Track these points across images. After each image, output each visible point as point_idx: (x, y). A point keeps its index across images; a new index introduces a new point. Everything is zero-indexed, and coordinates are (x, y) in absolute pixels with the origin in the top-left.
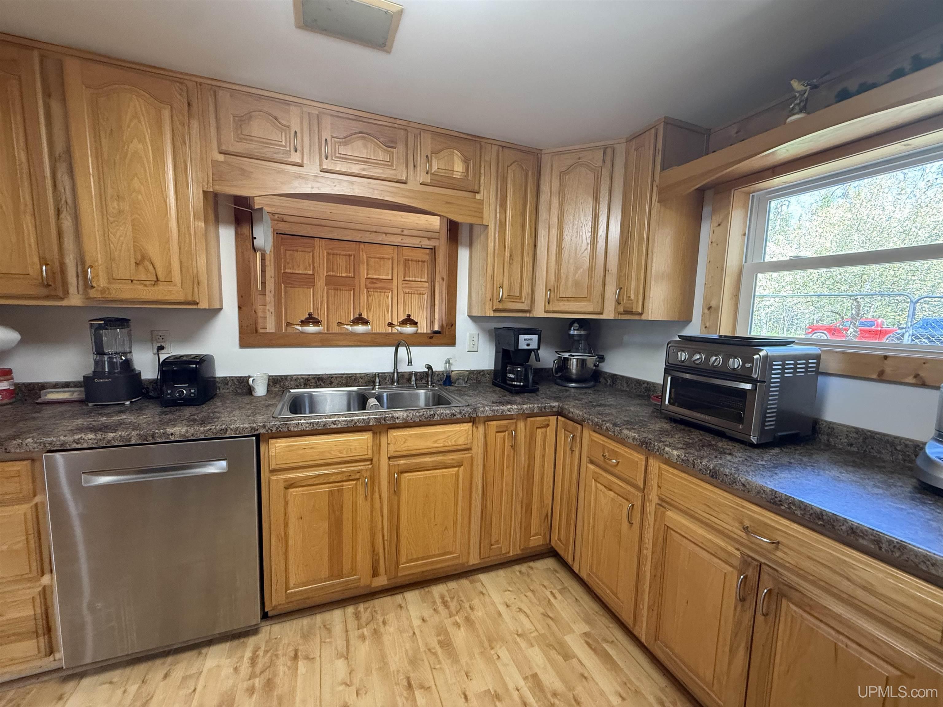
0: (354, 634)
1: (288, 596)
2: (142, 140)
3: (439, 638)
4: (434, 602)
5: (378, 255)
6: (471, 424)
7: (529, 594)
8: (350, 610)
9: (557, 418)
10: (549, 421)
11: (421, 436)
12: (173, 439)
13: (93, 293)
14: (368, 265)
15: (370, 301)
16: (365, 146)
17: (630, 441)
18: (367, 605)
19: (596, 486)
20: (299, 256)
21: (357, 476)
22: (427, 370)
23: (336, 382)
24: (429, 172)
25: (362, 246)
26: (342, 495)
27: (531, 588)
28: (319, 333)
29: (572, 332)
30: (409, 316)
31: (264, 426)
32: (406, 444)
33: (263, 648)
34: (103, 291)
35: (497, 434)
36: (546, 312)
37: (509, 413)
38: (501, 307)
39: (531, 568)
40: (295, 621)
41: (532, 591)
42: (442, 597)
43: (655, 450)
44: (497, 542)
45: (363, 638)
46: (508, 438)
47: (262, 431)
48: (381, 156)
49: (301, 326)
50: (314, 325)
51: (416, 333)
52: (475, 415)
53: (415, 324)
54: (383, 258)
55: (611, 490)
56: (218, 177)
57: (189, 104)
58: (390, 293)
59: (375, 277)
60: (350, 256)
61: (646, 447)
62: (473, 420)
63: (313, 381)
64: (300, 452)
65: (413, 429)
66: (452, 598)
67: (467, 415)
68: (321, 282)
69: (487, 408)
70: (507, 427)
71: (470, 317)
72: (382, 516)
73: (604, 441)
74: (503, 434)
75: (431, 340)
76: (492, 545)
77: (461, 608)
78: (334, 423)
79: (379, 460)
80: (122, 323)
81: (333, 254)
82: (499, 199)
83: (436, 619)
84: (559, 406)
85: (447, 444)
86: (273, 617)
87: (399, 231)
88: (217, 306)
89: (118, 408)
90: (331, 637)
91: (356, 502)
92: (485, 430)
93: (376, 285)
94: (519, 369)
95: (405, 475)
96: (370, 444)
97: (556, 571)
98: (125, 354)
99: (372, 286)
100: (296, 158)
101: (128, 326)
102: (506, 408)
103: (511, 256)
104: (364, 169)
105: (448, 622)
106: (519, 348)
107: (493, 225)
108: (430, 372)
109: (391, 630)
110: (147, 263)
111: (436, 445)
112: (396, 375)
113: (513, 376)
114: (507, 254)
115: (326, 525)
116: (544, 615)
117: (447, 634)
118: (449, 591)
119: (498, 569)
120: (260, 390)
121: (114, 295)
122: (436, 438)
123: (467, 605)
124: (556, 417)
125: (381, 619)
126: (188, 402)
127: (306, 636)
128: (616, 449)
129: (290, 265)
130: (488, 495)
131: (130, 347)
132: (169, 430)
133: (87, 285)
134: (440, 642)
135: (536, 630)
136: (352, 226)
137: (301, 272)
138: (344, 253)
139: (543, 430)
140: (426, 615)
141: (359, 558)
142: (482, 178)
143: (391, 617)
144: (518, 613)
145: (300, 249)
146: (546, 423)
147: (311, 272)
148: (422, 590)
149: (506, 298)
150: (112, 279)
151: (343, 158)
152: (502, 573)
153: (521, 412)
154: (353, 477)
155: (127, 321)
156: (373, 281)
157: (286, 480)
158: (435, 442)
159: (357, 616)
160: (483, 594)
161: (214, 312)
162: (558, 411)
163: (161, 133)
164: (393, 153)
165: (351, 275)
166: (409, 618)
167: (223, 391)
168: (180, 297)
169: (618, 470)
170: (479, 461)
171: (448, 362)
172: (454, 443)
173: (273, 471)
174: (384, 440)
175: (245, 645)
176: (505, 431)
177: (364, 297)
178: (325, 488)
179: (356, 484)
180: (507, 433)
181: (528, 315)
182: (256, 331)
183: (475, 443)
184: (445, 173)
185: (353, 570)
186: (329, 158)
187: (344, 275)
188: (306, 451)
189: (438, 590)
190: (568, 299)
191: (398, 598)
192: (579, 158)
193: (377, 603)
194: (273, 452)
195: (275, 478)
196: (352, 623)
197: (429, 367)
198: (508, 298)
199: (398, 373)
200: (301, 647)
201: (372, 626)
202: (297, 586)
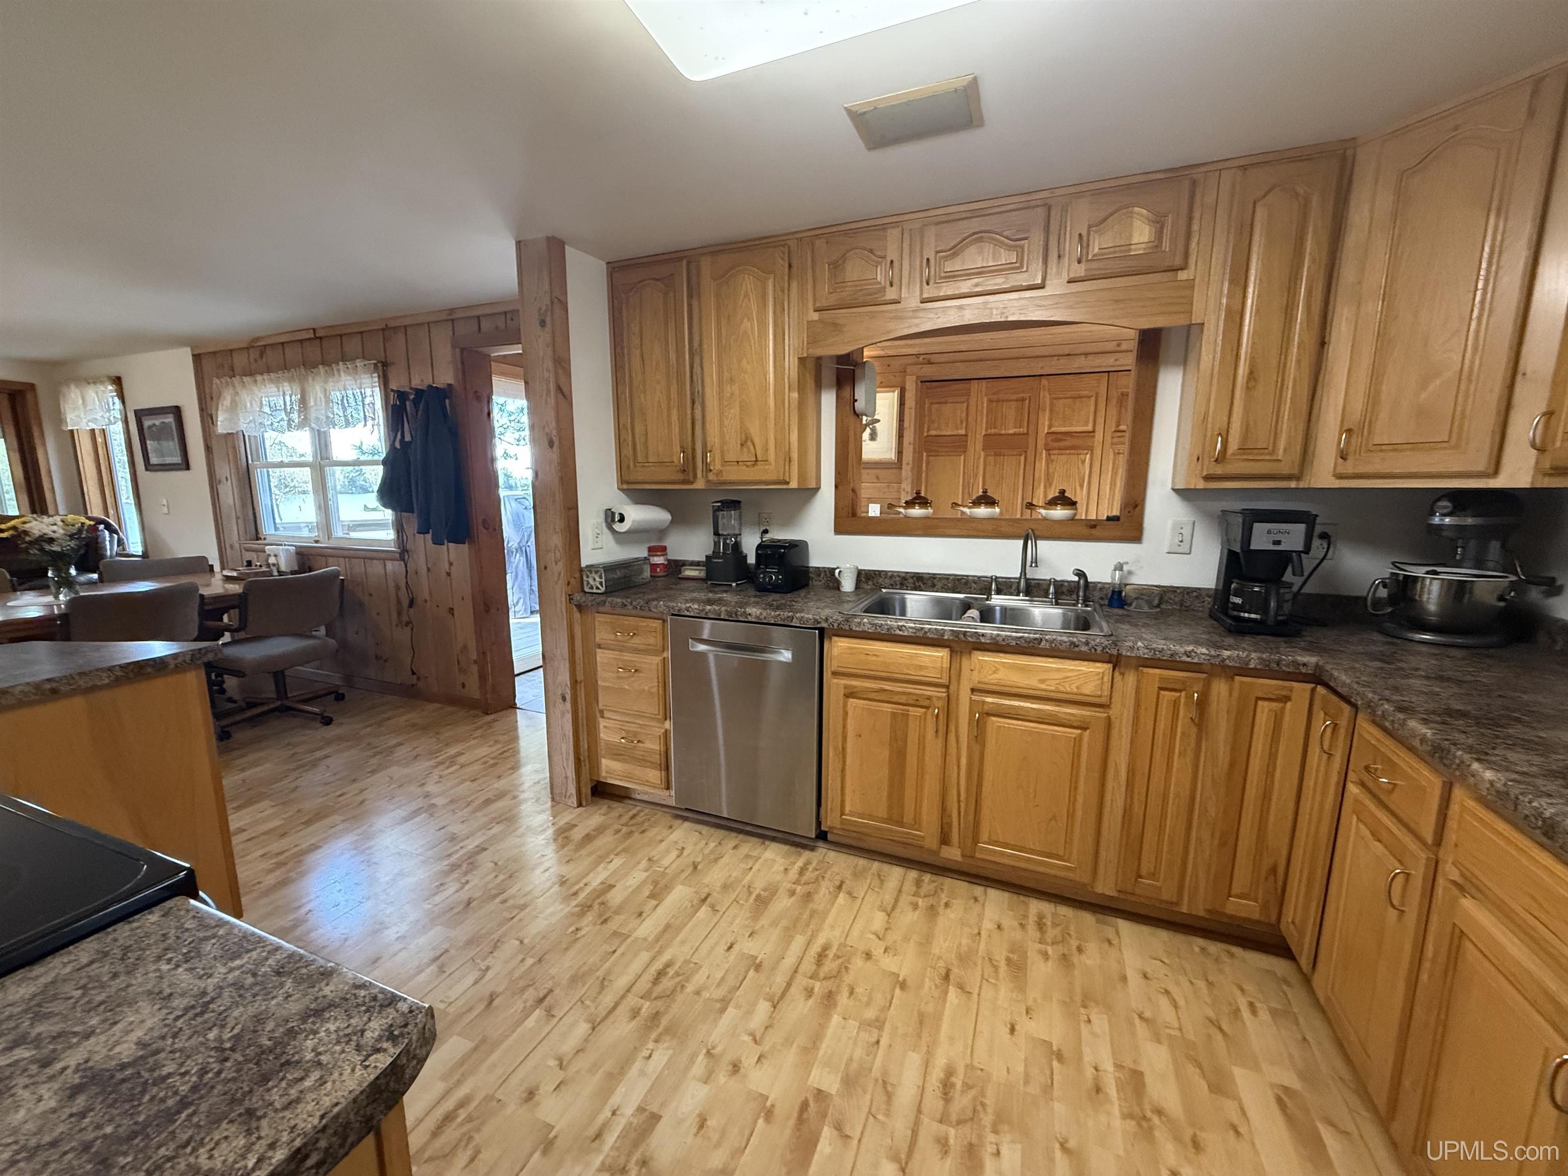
0: (905, 899)
1: (843, 822)
2: (750, 319)
3: (1011, 956)
4: (1025, 917)
5: (1069, 394)
6: (1110, 666)
7: (1201, 984)
8: (913, 874)
9: (1313, 691)
10: (1291, 690)
11: (1022, 669)
12: (750, 619)
13: (711, 476)
14: (1051, 411)
15: (1051, 470)
16: (981, 252)
17: (1416, 743)
18: (934, 878)
19: (1357, 828)
20: (947, 409)
21: (926, 703)
22: (1076, 579)
23: (939, 585)
24: (1084, 259)
25: (1044, 381)
26: (907, 722)
27: (1211, 978)
28: (926, 518)
29: (1436, 520)
30: (1063, 492)
31: (826, 620)
32: (997, 676)
33: (814, 865)
34: (720, 473)
35: (1162, 692)
36: (1340, 477)
37: (1189, 660)
38: (1219, 470)
39: (1232, 955)
40: (852, 857)
41: (1210, 984)
42: (1040, 918)
43: (1454, 766)
44: (1153, 875)
45: (915, 906)
46: (1186, 704)
47: (824, 625)
48: (1007, 257)
49: (905, 508)
50: (921, 508)
51: (1072, 519)
52: (1115, 652)
53: (1072, 504)
54: (1080, 397)
55: (1379, 841)
56: (813, 340)
57: (790, 266)
58: (1088, 456)
59: (1063, 429)
60: (1023, 400)
61: (1441, 758)
62: (1116, 661)
63: (911, 581)
64: (863, 657)
65: (1008, 656)
66: (1055, 925)
67: (1099, 649)
68: (976, 445)
69: (1140, 644)
70: (1184, 683)
71: (1173, 490)
72: (959, 767)
73: (1378, 740)
74: (1177, 694)
75: (1094, 531)
76: (1140, 877)
77: (1063, 940)
78: (900, 628)
79: (958, 689)
80: (734, 505)
81: (998, 401)
82: (1228, 271)
83: (1018, 935)
84: (1317, 665)
85: (1062, 689)
86: (832, 843)
87: (1111, 346)
88: (813, 485)
89: (725, 588)
90: (881, 888)
91: (924, 737)
92: (1139, 681)
93: (1062, 444)
94: (1256, 589)
95: (994, 719)
96: (946, 665)
97: (1286, 981)
98: (736, 536)
99: (1056, 444)
100: (891, 294)
101: (740, 508)
102: (1182, 650)
103: (1251, 373)
104: (977, 285)
105: (1033, 948)
106: (1252, 548)
107: (1213, 322)
108: (1082, 582)
109: (952, 916)
110: (749, 443)
111: (1043, 686)
112: (1023, 581)
113: (1238, 600)
114: (1242, 370)
115: (886, 753)
116: (1211, 1021)
117: (1024, 956)
118: (1054, 915)
119: (1157, 926)
120: (848, 585)
121: (727, 477)
122: (1044, 676)
123: (1074, 943)
124: (1310, 686)
125: (945, 900)
126: (775, 589)
127: (858, 875)
128: (1395, 758)
129: (936, 425)
130: (1136, 791)
131: (740, 529)
132: (748, 610)
133: (707, 469)
134: (1009, 961)
135: (1180, 1029)
136: (1028, 352)
137: (949, 433)
138: (1015, 397)
139: (1275, 705)
140: (1006, 923)
141: (925, 809)
142: (1194, 241)
143: (958, 904)
144: (1160, 996)
145: (951, 399)
146: (1284, 693)
147: (963, 432)
148: (1015, 896)
149: (1234, 454)
150: (725, 463)
151: (949, 277)
152: (1164, 935)
153: (1217, 661)
154: (921, 703)
155: (739, 502)
156: (1059, 436)
157: (846, 687)
158: (1042, 681)
159: (918, 883)
160: (1110, 942)
161: (809, 492)
162: (1314, 675)
163: (765, 305)
164: (1022, 247)
165: (1023, 430)
166: (981, 916)
167: (815, 582)
168: (772, 477)
169: (1394, 801)
170: (1124, 730)
171: (1119, 567)
172: (1075, 690)
173: (835, 674)
174: (965, 662)
175: (800, 855)
176: (1181, 691)
177: (1042, 465)
178: (888, 708)
179: (925, 713)
180: (1183, 694)
181: (1293, 485)
182: (854, 514)
183: (1117, 697)
184: (1115, 252)
185: (917, 823)
186: (931, 282)
187: (1011, 432)
188: (870, 658)
189: (1036, 906)
190: (1395, 447)
191: (978, 890)
192: (1456, 128)
193: (948, 882)
194: (835, 651)
195: (835, 681)
196: (909, 887)
197: (1081, 574)
198: (1241, 454)
199: (1027, 580)
200: (848, 882)
201: (931, 901)
202: (852, 814)
